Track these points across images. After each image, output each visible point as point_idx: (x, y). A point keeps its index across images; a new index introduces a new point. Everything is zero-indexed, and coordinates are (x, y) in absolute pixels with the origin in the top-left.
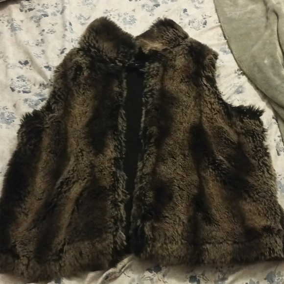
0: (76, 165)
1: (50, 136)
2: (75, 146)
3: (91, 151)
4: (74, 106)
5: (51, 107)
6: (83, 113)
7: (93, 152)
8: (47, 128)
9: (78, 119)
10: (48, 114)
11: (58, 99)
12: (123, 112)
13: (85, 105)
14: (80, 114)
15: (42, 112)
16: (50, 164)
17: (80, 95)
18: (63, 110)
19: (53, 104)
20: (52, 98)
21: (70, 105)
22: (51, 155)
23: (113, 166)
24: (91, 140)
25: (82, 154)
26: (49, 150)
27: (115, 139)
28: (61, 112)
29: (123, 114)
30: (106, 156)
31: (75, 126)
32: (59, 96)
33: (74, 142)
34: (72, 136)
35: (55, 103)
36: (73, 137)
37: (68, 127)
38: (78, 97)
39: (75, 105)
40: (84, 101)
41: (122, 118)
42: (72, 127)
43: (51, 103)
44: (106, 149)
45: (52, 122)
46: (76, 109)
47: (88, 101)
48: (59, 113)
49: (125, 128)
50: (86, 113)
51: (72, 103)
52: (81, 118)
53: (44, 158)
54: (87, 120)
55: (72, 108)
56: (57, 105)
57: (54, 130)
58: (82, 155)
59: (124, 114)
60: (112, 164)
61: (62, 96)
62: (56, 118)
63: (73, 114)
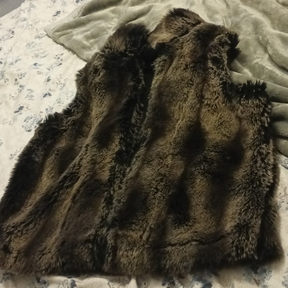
3: (95, 146)
4: (93, 108)
6: (100, 113)
10: (67, 118)
11: (79, 104)
13: (103, 106)
14: (97, 115)
18: (82, 113)
21: (89, 107)
23: (113, 161)
30: (110, 150)
32: (81, 101)
35: (75, 106)
38: (96, 98)
40: (102, 102)
44: (111, 143)
46: (94, 111)
47: (106, 102)
50: (103, 113)
51: (91, 105)
52: (98, 119)
55: (91, 110)
56: (78, 108)
58: (86, 150)
63: (92, 116)
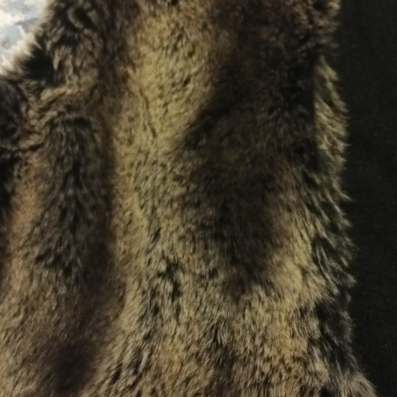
0: (147, 337)
1: (43, 187)
2: (144, 238)
3: (213, 274)
4: (139, 56)
5: (49, 61)
6: (173, 85)
7: (221, 277)
8: (34, 148)
9: (156, 111)
11: (78, 25)
12: (329, 73)
13: (183, 51)
14: (161, 88)
15: (11, 82)
16: (40, 315)
17: (160, 7)
18: (95, 72)
19: (56, 46)
20: (53, 22)
21: (123, 48)
22: (46, 274)
23: (316, 352)
24: (211, 212)
25: (176, 286)
26: (37, 251)
27: (312, 208)
28: (89, 78)
29: (330, 85)
30: (280, 297)
31: (142, 138)
32: (81, 15)
33: (139, 213)
34: (131, 182)
35: (63, 41)
36: (137, 189)
37: (116, 143)
38: (154, 15)
39: (144, 49)
40: (179, 33)
41: (331, 104)
42: (130, 142)
43: (48, 45)
44: (277, 258)
45: (52, 124)
46: (148, 69)
47: (193, 35)
48: (79, 85)
49: (341, 146)
50: (187, 82)
51: (131, 42)
52: (166, 104)
53: (17, 287)
54: (191, 114)
55: (130, 63)
56: (74, 52)
57: (60, 160)
58: (176, 293)
59: (335, 83)
60: (311, 342)
61: (92, 15)
62: (69, 108)
63: (135, 89)
